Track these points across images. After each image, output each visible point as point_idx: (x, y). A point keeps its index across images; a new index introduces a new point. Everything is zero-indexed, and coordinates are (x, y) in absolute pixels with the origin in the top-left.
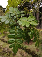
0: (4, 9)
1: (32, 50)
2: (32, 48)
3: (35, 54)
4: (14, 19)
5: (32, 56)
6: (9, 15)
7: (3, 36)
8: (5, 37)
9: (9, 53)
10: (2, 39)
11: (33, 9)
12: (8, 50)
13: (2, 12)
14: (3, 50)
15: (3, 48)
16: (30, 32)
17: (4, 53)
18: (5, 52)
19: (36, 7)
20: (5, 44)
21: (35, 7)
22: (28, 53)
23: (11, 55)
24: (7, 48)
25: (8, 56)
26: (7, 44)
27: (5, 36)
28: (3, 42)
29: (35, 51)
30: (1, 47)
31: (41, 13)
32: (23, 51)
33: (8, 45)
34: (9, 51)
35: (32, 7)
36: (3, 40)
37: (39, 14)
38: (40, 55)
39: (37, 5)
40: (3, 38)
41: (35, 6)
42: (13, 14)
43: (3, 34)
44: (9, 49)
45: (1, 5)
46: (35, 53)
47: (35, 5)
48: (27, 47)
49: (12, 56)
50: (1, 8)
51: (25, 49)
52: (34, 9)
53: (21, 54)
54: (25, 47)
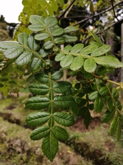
0: (11, 28)
1: (93, 146)
2: (94, 140)
3: (103, 157)
4: (46, 51)
5: (93, 163)
6: (30, 39)
7: (8, 105)
8: (14, 108)
9: (25, 154)
10: (6, 114)
11: (96, 27)
12: (24, 146)
13: (4, 34)
14: (7, 145)
15: (8, 139)
16: (94, 91)
17: (11, 155)
18: (15, 150)
19: (104, 22)
20: (13, 128)
21: (101, 21)
22: (83, 155)
23: (33, 160)
24: (20, 138)
25: (24, 163)
26: (20, 128)
27: (15, 106)
28: (8, 123)
29: (103, 147)
30: (4, 135)
31: (119, 38)
32: (68, 148)
33: (22, 132)
34: (26, 149)
35: (94, 22)
36: (8, 118)
37: (114, 41)
38: (116, 159)
39: (106, 15)
40: (9, 112)
41: (101, 18)
42: (41, 34)
43: (8, 100)
44: (26, 143)
45: (2, 16)
46: (101, 156)
47: (101, 15)
48: (78, 137)
49: (36, 163)
50: (3, 24)
51: (74, 142)
52: (99, 27)
53: (62, 158)
54: (74, 138)
